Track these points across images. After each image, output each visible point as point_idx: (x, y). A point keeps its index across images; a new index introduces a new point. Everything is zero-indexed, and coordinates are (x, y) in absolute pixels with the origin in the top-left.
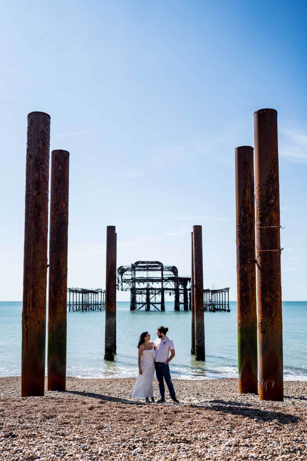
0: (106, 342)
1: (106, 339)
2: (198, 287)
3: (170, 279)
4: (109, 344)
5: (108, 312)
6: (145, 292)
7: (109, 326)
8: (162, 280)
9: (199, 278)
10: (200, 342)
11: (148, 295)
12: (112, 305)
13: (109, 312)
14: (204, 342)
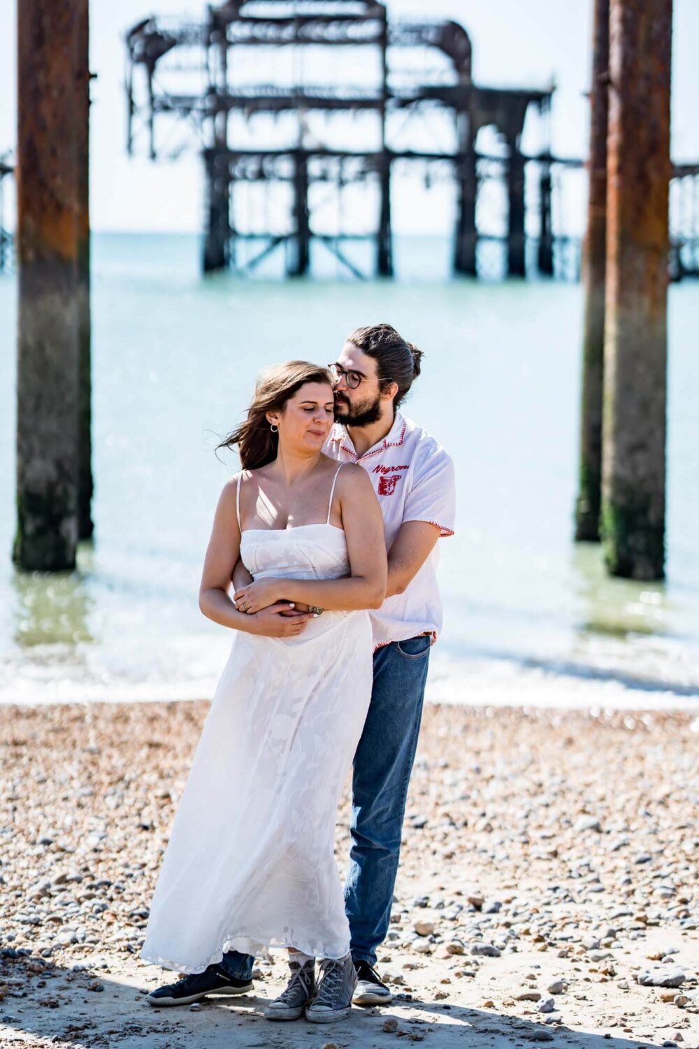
0: (25, 450)
1: (24, 431)
2: (641, 87)
3: (431, 93)
4: (43, 469)
5: (31, 255)
6: (285, 167)
7: (40, 347)
8: (381, 102)
9: (650, 28)
10: (640, 457)
11: (301, 183)
12: (59, 208)
13: (40, 257)
14: (662, 458)
